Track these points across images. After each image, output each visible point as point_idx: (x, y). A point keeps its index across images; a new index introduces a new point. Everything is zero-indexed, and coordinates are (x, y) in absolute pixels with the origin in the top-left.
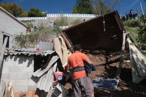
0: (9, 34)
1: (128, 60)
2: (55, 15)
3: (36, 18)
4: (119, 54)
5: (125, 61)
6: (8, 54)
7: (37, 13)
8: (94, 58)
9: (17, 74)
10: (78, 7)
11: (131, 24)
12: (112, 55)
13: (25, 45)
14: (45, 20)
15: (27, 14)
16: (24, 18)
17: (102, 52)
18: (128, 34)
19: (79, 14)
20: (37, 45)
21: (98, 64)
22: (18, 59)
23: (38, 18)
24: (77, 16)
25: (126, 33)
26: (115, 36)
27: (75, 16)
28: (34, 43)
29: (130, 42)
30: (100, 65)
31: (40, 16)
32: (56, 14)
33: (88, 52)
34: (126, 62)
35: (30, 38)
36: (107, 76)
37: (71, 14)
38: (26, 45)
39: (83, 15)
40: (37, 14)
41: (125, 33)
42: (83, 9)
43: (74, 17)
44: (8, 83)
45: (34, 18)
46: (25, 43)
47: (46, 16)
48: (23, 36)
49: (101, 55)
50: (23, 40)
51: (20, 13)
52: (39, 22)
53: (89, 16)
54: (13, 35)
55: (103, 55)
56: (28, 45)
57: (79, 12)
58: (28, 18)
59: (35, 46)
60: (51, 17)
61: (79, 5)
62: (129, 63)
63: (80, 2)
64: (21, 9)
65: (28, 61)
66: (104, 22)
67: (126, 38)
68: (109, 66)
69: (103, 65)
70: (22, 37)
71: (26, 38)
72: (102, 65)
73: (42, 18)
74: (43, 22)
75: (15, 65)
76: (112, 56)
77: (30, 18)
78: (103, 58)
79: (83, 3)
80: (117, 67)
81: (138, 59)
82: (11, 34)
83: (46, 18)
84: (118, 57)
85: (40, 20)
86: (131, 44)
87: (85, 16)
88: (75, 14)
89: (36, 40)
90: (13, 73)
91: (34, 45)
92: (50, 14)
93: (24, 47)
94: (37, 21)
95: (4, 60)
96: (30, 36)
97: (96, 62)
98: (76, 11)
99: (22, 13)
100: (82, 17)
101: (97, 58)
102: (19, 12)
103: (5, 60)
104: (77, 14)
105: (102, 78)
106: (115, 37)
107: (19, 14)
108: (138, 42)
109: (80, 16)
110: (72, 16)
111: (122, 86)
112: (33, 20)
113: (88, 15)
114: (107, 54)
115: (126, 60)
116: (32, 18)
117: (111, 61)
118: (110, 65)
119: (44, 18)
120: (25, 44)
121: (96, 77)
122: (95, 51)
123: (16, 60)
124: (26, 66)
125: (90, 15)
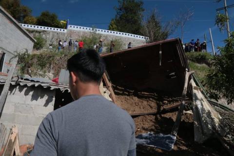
0: (6, 49)
1: (189, 110)
2: (80, 28)
3: (49, 28)
4: (177, 101)
5: (184, 112)
6: (16, 83)
7: (53, 21)
8: (140, 104)
9: (27, 116)
10: (118, 20)
11: (196, 58)
12: (167, 100)
13: (30, 71)
14: (64, 34)
15: (35, 20)
16: (30, 25)
17: (152, 95)
18: (192, 74)
19: (118, 33)
20: (49, 72)
21: (146, 112)
22: (31, 93)
23: (53, 28)
24: (115, 34)
25: (190, 73)
26: (173, 73)
27: (112, 34)
28: (44, 69)
29: (194, 85)
30: (149, 114)
31: (57, 27)
32: (82, 27)
33: (131, 93)
34: (186, 114)
35: (39, 60)
36: (159, 131)
37: (107, 31)
38: (32, 71)
39: (124, 33)
40: (51, 23)
41: (188, 71)
42: (126, 26)
43: (110, 36)
44: (11, 129)
45: (46, 28)
46: (29, 67)
47: (66, 28)
48: (28, 55)
49: (151, 99)
50: (28, 63)
51: (24, 17)
52: (53, 35)
53: (134, 37)
54: (12, 52)
55: (154, 101)
56: (35, 71)
57: (120, 28)
58: (36, 26)
59: (46, 74)
60: (74, 30)
61: (120, 18)
62: (190, 114)
63: (122, 13)
64: (25, 11)
65: (46, 98)
66: (161, 52)
67: (190, 79)
68: (161, 116)
69: (153, 114)
70: (26, 56)
71: (32, 59)
72: (151, 115)
73: (59, 29)
74: (61, 36)
75: (25, 102)
76: (166, 102)
77: (40, 27)
78: (153, 104)
79: (126, 15)
80: (172, 120)
81: (203, 109)
82: (8, 50)
83: (65, 30)
84: (175, 104)
85: (55, 32)
86: (195, 88)
87: (127, 36)
88: (113, 32)
89: (48, 64)
90: (20, 114)
91: (45, 72)
92: (73, 26)
93: (28, 73)
94: (51, 34)
95: (9, 92)
96: (40, 57)
97: (142, 110)
98: (115, 26)
99: (26, 17)
100: (122, 37)
101: (145, 103)
102: (22, 15)
103: (11, 93)
104: (115, 32)
105: (152, 133)
106: (173, 76)
107: (21, 18)
108: (204, 86)
109: (120, 35)
110: (108, 33)
111: (180, 145)
112: (44, 31)
113: (133, 35)
114: (159, 100)
115: (186, 110)
116: (43, 27)
117: (164, 109)
118: (163, 115)
119: (62, 30)
120: (29, 69)
121: (144, 131)
122: (143, 93)
123: (28, 95)
124: (43, 105)
125: (136, 36)
